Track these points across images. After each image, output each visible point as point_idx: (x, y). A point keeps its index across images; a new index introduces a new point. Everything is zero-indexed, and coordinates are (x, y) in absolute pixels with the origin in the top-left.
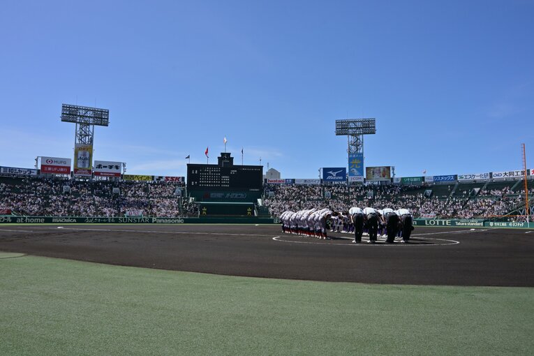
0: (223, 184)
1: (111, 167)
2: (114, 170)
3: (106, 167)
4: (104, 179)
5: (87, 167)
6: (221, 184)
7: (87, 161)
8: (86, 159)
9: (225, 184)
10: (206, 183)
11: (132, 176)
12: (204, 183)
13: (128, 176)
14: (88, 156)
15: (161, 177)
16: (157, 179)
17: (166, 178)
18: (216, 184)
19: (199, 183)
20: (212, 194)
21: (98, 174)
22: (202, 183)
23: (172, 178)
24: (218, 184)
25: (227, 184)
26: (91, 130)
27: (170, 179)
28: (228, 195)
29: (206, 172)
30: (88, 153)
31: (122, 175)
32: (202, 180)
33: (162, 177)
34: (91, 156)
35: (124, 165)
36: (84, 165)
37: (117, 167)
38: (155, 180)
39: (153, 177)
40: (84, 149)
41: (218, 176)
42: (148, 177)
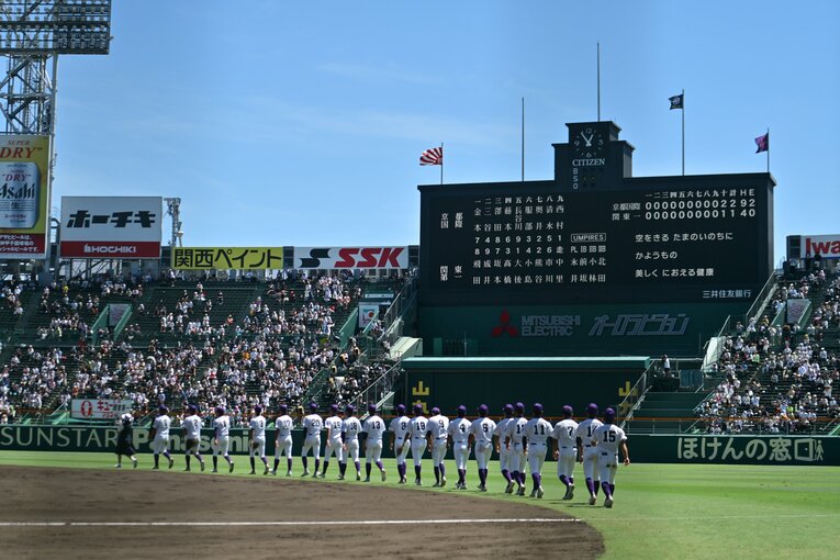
0: (579, 270)
1: (122, 219)
2: (134, 233)
3: (101, 220)
4: (101, 268)
5: (28, 223)
6: (567, 270)
7: (29, 201)
8: (24, 192)
9: (588, 270)
10: (503, 272)
11: (205, 252)
12: (493, 272)
13: (189, 251)
14: (31, 181)
15: (319, 253)
16: (306, 263)
17: (345, 252)
18: (544, 271)
19: (469, 272)
20: (527, 321)
21: (72, 250)
22: (482, 272)
23: (367, 252)
24: (554, 270)
25: (597, 270)
26: (48, 79)
27: (358, 258)
28: (601, 321)
29: (503, 219)
30: (31, 169)
31: (167, 251)
32: (483, 257)
33: (323, 253)
34: (42, 177)
35: (174, 208)
36: (19, 217)
37: (146, 219)
38: (297, 264)
39: (289, 252)
40: (18, 152)
41: (554, 232)
42: (268, 255)
